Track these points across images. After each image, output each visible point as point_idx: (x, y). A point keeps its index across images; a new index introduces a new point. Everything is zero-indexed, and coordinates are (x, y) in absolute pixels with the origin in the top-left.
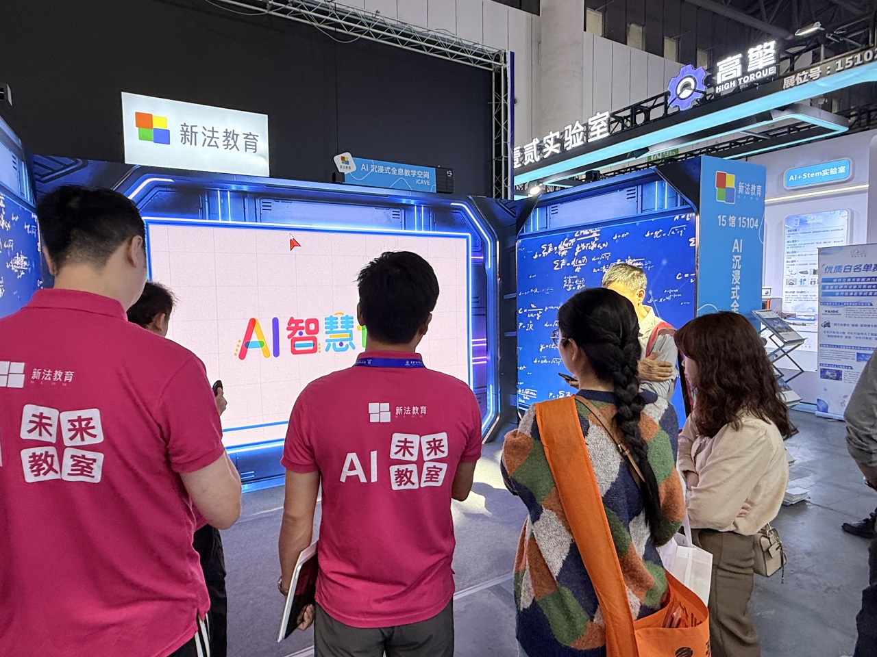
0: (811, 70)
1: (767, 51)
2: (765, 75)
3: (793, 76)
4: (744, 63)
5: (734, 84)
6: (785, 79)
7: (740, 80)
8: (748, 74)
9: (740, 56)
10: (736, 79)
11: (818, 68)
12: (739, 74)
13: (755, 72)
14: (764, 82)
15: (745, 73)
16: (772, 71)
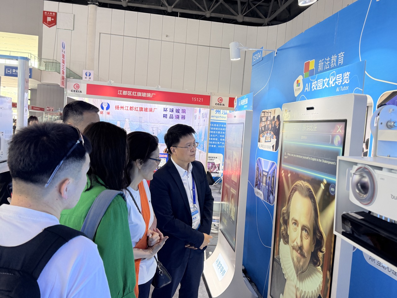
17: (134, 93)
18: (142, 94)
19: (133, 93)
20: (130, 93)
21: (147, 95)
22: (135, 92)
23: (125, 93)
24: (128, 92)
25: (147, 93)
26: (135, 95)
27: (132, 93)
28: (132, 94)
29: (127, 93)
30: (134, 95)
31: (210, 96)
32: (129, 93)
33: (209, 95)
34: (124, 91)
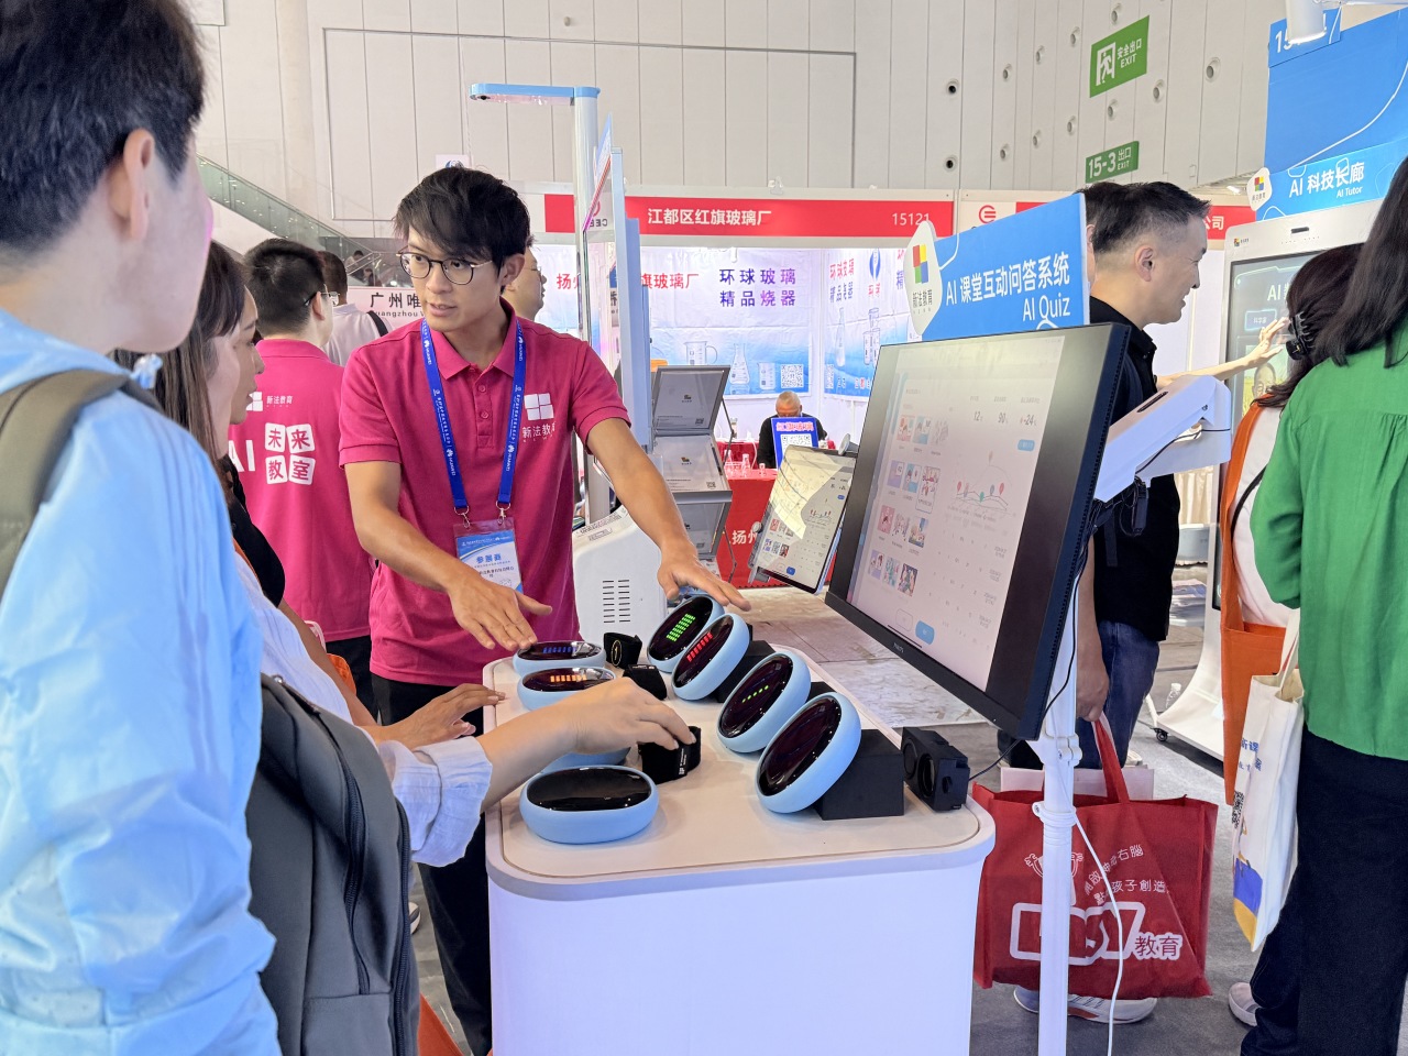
17: (702, 216)
18: (729, 216)
19: (698, 214)
20: (688, 217)
21: (744, 217)
22: (705, 212)
23: (670, 216)
24: (682, 211)
25: (744, 212)
26: (705, 222)
27: (693, 217)
28: (694, 220)
29: (679, 215)
30: (702, 220)
31: (952, 203)
32: (684, 217)
33: (950, 199)
34: (667, 210)
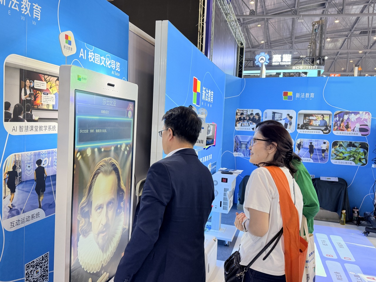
0: (300, 66)
1: (289, 57)
2: (288, 64)
3: (295, 67)
4: (282, 58)
5: (278, 64)
6: (293, 67)
7: (280, 63)
8: (283, 62)
9: (281, 55)
10: (279, 62)
11: (302, 66)
12: (280, 61)
13: (285, 62)
14: (288, 65)
15: (282, 61)
16: (290, 63)
